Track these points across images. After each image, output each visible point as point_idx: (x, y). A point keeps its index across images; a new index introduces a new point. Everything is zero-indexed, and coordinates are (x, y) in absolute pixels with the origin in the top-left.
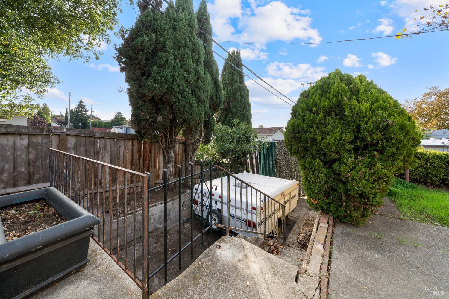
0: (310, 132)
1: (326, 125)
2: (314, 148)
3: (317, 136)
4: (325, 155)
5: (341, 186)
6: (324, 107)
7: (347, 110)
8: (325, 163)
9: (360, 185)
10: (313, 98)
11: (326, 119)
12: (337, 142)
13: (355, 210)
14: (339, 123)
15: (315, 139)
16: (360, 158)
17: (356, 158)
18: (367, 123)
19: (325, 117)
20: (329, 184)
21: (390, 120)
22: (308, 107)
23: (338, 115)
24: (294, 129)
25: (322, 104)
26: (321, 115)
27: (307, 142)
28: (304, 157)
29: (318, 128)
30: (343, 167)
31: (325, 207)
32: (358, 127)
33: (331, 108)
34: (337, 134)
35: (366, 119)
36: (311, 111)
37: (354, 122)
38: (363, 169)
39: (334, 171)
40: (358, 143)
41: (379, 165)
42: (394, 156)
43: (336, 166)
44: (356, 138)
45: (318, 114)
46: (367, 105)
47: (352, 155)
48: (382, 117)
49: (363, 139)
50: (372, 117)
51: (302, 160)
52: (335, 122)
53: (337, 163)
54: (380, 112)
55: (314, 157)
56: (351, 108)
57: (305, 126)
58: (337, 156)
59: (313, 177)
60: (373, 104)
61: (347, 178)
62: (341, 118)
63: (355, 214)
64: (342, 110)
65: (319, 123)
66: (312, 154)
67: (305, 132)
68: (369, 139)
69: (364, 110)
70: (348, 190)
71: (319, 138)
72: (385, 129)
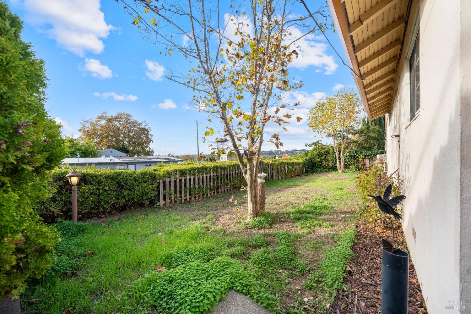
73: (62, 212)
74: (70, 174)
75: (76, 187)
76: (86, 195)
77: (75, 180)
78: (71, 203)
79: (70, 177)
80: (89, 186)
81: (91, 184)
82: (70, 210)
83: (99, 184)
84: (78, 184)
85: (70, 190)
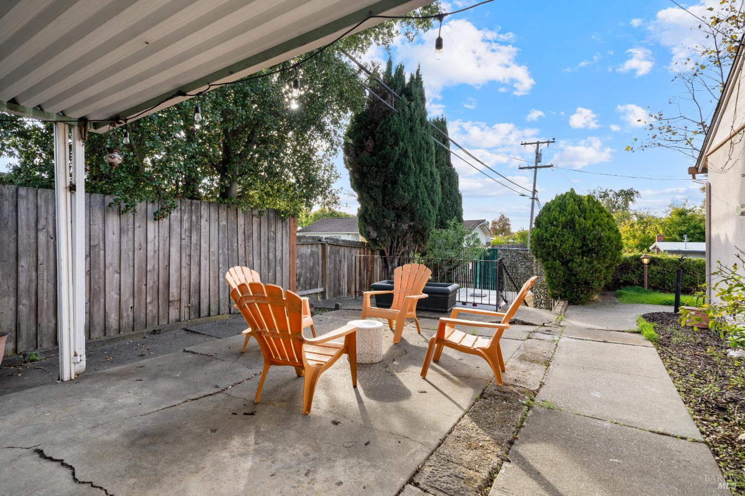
0: (552, 241)
1: (563, 236)
2: (555, 252)
3: (557, 244)
4: (562, 257)
5: (573, 278)
6: (562, 221)
7: (577, 225)
8: (563, 264)
9: (584, 275)
10: (553, 214)
11: (563, 231)
12: (570, 248)
13: (581, 293)
14: (572, 234)
15: (555, 246)
16: (585, 258)
17: (582, 258)
18: (589, 235)
19: (562, 229)
20: (565, 278)
21: (602, 234)
22: (550, 220)
23: (572, 228)
24: (538, 238)
25: (560, 220)
26: (560, 228)
27: (549, 248)
28: (547, 260)
29: (558, 237)
30: (574, 264)
31: (563, 295)
32: (584, 237)
33: (567, 222)
34: (570, 242)
35: (589, 232)
36: (552, 224)
37: (582, 234)
38: (586, 265)
39: (569, 269)
40: (585, 249)
41: (595, 262)
42: (604, 256)
43: (570, 265)
44: (583, 245)
45: (558, 227)
46: (590, 222)
47: (581, 257)
48: (598, 232)
49: (587, 245)
50: (592, 231)
51: (546, 263)
52: (569, 234)
53: (571, 263)
54: (597, 227)
55: (555, 260)
56: (580, 224)
57: (548, 236)
58: (571, 258)
59: (554, 274)
60: (594, 221)
61: (576, 271)
62: (573, 231)
63: (582, 296)
64: (574, 225)
65: (558, 234)
66: (553, 257)
67: (548, 241)
68: (590, 245)
69: (588, 225)
70: (577, 280)
71: (558, 245)
72: (599, 239)
73: (638, 282)
74: (643, 257)
75: (647, 266)
76: (654, 273)
77: (646, 261)
78: (643, 276)
79: (643, 258)
80: (656, 267)
81: (658, 265)
82: (643, 282)
83: (664, 266)
84: (649, 264)
85: (643, 268)
